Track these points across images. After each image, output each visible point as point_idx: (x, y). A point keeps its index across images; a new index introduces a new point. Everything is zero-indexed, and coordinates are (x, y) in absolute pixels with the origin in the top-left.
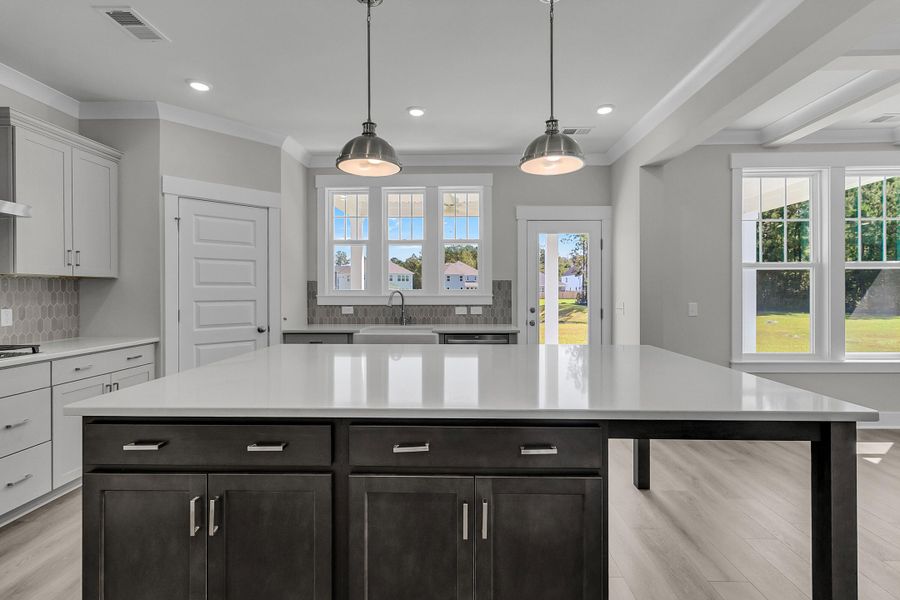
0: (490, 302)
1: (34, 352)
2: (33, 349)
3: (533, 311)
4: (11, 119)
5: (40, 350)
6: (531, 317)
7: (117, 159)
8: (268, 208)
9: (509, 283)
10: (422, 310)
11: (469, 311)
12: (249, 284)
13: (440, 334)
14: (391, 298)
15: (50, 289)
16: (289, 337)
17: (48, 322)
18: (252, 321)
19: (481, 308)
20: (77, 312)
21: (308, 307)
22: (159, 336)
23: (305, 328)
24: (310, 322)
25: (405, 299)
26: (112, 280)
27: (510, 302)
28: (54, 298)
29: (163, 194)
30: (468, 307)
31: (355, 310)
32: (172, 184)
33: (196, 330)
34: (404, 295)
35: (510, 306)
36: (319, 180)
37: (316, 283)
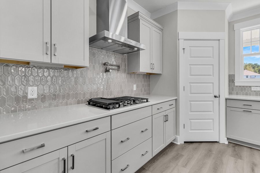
1: (147, 101)
2: (147, 100)
4: (139, 16)
5: (149, 100)
7: (162, 30)
8: (219, 40)
12: (210, 75)
16: (229, 101)
18: (212, 92)
21: (229, 86)
22: (177, 96)
28: (144, 81)
29: (179, 40)
32: (182, 35)
33: (190, 95)
36: (236, 26)
37: (234, 76)
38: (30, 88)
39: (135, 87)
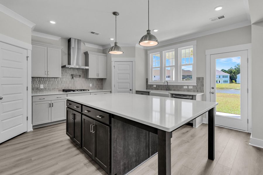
0: (196, 85)
1: (89, 91)
3: (213, 88)
6: (212, 90)
7: (106, 56)
8: (132, 62)
9: (203, 78)
10: (173, 87)
11: (188, 87)
12: (128, 79)
13: (171, 94)
14: (164, 83)
15: (98, 80)
16: (138, 92)
17: (97, 86)
18: (129, 88)
19: (192, 87)
20: (102, 85)
21: (146, 85)
23: (145, 90)
24: (147, 89)
25: (168, 83)
26: (106, 79)
27: (203, 84)
28: (98, 82)
29: (112, 61)
30: (188, 86)
31: (156, 86)
33: (118, 89)
34: (168, 82)
35: (203, 86)
36: (149, 52)
37: (148, 79)
38: (41, 85)
39: (91, 85)
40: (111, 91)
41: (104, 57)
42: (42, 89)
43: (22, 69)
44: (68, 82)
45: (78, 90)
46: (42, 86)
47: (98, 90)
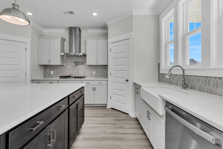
8: (129, 39)
29: (108, 44)
31: (170, 77)
37: (160, 63)
39: (94, 73)
40: (107, 80)
41: (105, 40)
42: (52, 75)
43: (21, 58)
44: (72, 69)
45: (73, 77)
46: (52, 72)
47: (103, 78)
